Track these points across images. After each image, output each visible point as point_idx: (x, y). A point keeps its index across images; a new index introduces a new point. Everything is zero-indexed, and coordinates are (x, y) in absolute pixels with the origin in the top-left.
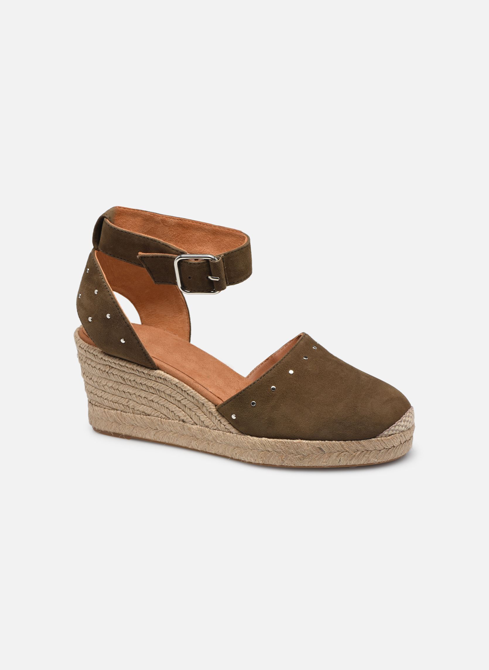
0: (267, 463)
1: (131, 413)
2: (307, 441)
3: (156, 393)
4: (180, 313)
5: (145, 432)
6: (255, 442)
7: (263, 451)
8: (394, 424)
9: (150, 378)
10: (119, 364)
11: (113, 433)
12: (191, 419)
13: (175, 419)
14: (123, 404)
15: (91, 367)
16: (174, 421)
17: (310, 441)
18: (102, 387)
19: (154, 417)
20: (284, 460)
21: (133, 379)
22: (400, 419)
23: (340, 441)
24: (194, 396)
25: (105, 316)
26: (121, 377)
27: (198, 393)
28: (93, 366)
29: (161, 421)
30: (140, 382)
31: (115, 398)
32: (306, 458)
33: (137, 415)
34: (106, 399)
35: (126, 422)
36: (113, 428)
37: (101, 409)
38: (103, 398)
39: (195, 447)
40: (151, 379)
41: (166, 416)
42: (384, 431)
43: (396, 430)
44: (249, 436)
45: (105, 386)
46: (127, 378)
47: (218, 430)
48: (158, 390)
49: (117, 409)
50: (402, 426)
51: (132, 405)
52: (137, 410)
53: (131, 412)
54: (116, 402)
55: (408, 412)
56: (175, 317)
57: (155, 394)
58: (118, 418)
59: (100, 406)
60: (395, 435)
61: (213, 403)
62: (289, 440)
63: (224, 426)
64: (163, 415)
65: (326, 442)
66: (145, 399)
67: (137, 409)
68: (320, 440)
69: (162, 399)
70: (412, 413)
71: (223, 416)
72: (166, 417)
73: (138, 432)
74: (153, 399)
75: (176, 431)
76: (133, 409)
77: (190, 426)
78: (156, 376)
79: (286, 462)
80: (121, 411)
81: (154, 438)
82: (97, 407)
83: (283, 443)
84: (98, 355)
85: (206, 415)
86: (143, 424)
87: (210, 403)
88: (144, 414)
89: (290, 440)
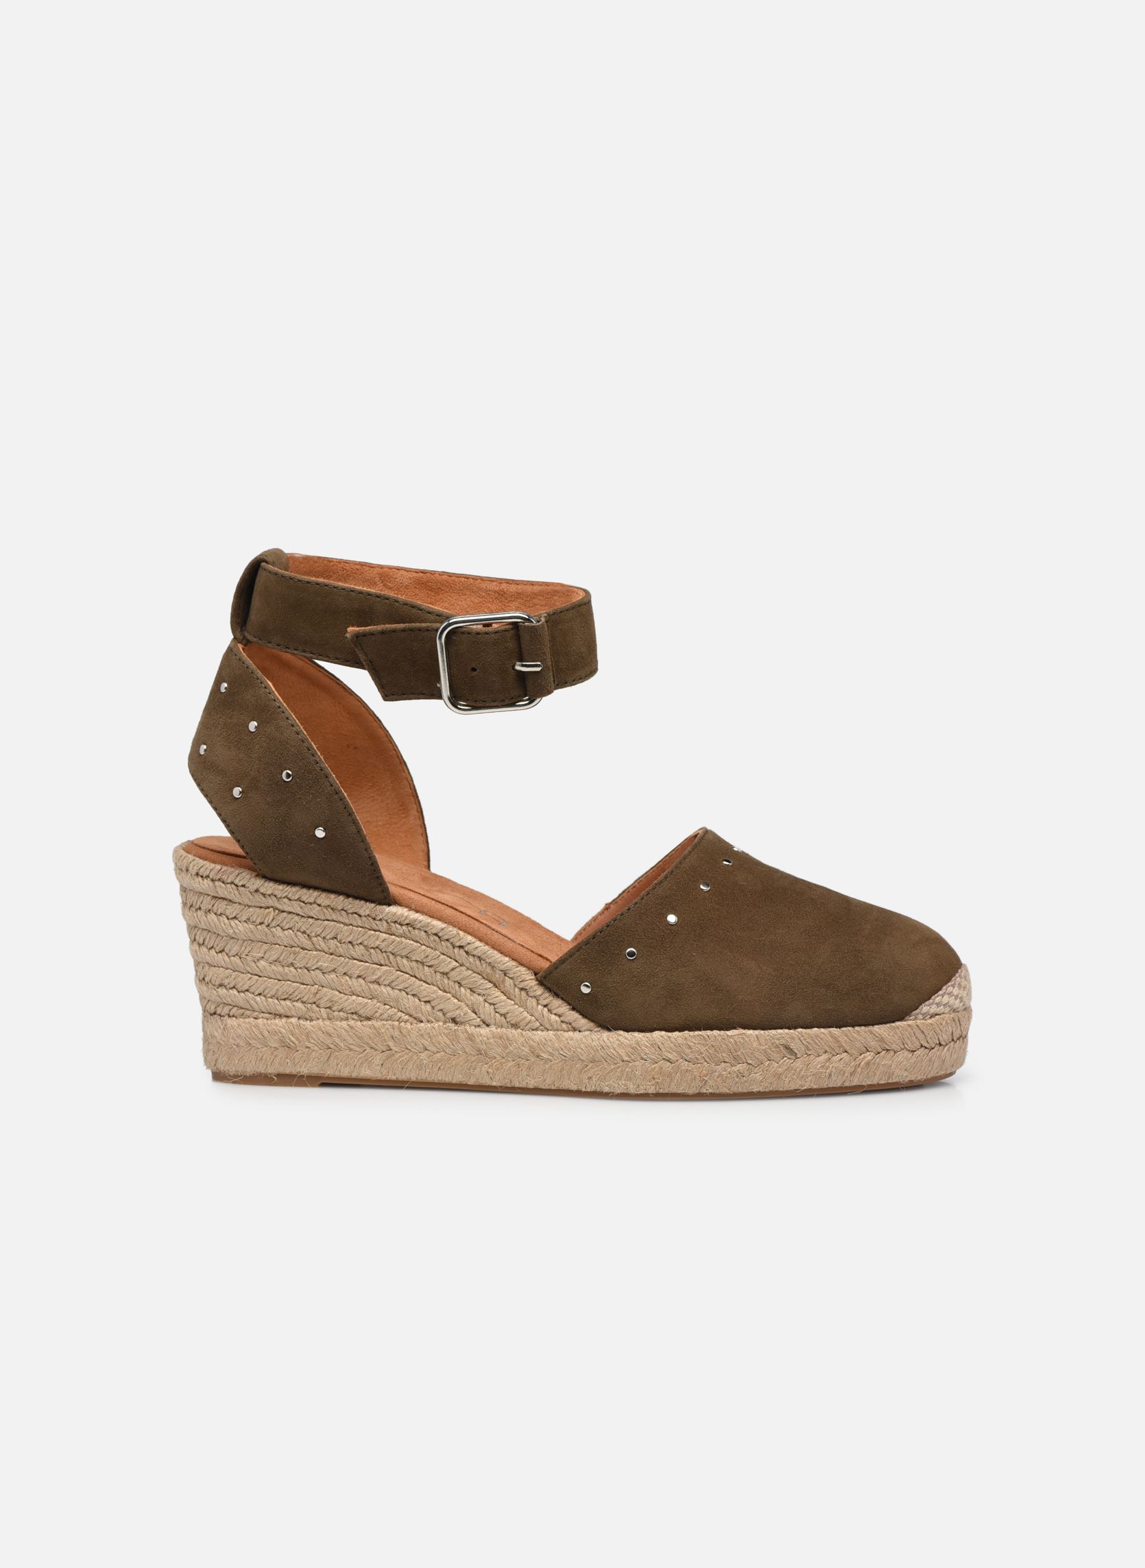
0: (666, 1091)
1: (324, 1019)
2: (757, 1032)
3: (387, 963)
4: (403, 813)
5: (360, 1061)
6: (638, 1044)
7: (656, 1063)
8: (940, 989)
9: (375, 927)
10: (299, 900)
11: (275, 1076)
12: (476, 1013)
13: (434, 1020)
14: (304, 999)
15: (226, 919)
16: (432, 1024)
17: (762, 1032)
18: (253, 964)
19: (383, 1022)
20: (706, 1078)
21: (333, 933)
22: (949, 980)
23: (829, 1027)
24: (483, 957)
25: (279, 776)
26: (304, 932)
27: (493, 948)
28: (230, 917)
29: (400, 1027)
30: (349, 939)
31: (287, 987)
32: (755, 1071)
33: (338, 1023)
34: (260, 994)
35: (312, 1041)
36: (277, 1061)
37: (247, 1020)
38: (253, 994)
39: (486, 1081)
40: (377, 928)
41: (411, 1016)
42: (921, 1004)
43: (944, 1005)
44: (621, 1032)
45: (261, 961)
46: (318, 933)
47: (543, 1031)
48: (393, 954)
49: (289, 1014)
50: (956, 997)
51: (326, 999)
52: (340, 1011)
53: (325, 1016)
54: (286, 996)
55: (957, 975)
56: (391, 825)
57: (386, 965)
58: (291, 1037)
59: (243, 1014)
60: (942, 1016)
61: (529, 969)
62: (716, 1032)
63: (557, 1018)
64: (403, 1014)
65: (798, 1032)
66: (360, 980)
67: (340, 1007)
68: (786, 1028)
69: (402, 975)
70: (967, 978)
71: (557, 995)
72: (411, 1019)
73: (341, 1063)
74: (380, 977)
75: (436, 1047)
76: (330, 1008)
77: (471, 1030)
78: (389, 921)
79: (711, 1083)
80: (299, 1018)
81: (382, 1073)
82: (234, 1019)
83: (704, 1037)
84: (247, 885)
85: (513, 998)
86: (354, 1043)
87: (523, 969)
88: (355, 1017)
89: (718, 1032)
